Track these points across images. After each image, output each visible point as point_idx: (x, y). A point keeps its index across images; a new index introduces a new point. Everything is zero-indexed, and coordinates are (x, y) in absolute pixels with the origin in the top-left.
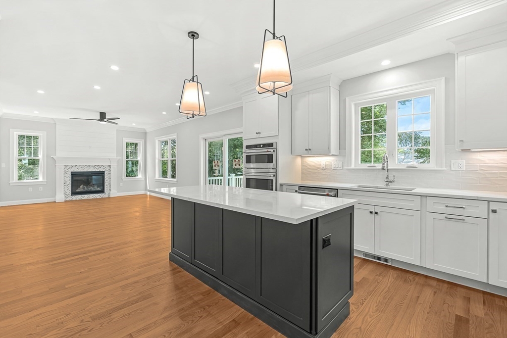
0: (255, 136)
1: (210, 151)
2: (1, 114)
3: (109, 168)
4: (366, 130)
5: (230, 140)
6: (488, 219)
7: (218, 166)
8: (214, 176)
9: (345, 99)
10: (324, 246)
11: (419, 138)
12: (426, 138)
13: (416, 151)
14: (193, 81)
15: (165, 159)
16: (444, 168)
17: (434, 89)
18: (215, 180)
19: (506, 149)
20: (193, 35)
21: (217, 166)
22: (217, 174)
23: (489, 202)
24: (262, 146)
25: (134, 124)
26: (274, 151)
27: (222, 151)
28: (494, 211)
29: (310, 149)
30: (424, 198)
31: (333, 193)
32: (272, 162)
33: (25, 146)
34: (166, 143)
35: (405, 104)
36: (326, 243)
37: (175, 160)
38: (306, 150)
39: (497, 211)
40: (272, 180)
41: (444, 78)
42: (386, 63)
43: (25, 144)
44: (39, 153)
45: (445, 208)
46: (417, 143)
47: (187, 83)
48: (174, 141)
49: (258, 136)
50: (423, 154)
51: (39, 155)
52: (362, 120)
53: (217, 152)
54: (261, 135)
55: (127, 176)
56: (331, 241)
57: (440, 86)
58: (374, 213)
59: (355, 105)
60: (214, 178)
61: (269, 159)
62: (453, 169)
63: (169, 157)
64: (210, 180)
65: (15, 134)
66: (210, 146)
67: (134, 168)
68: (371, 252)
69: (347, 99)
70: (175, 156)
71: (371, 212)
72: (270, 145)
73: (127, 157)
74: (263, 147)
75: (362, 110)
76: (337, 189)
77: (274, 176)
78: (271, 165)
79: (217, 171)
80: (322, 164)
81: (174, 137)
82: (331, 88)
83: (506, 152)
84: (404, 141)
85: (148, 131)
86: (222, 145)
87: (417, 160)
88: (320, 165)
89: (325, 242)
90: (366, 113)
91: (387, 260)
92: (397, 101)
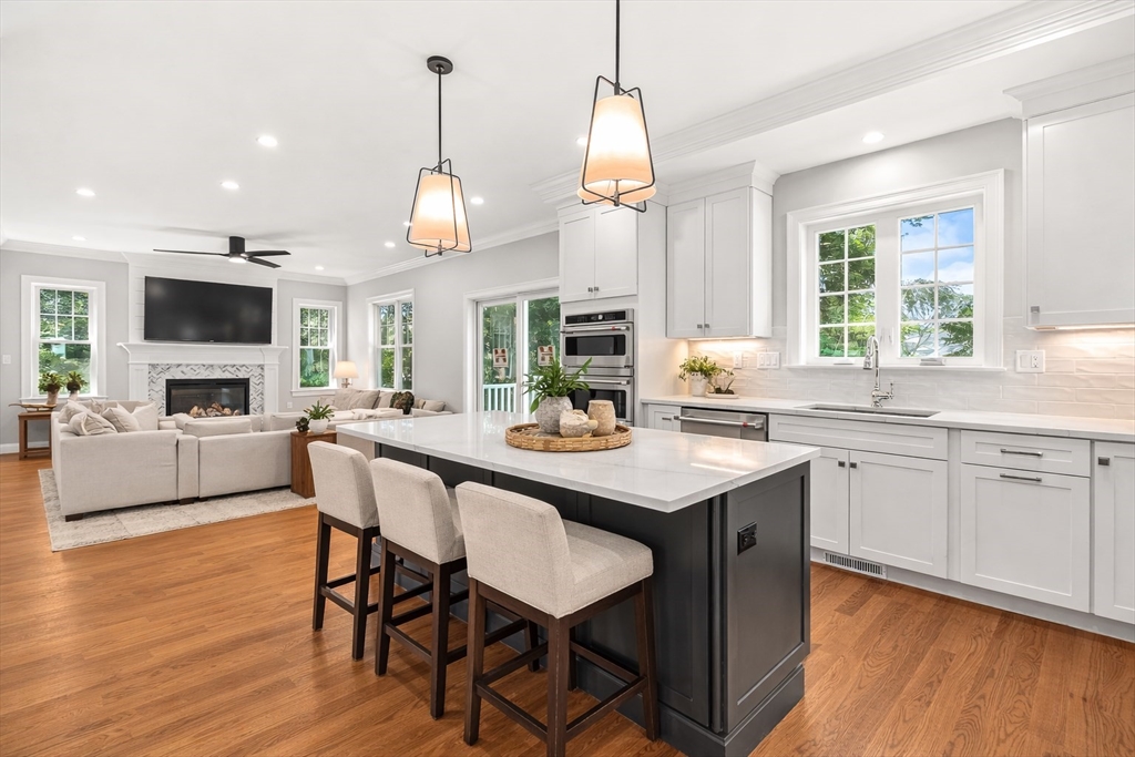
0: (588, 295)
1: (487, 326)
2: (2, 242)
3: (259, 370)
4: (832, 282)
5: (530, 303)
6: (1091, 478)
7: (505, 360)
8: (498, 382)
9: (785, 216)
10: (742, 547)
11: (951, 297)
12: (967, 298)
13: (946, 327)
14: (440, 171)
15: (389, 346)
16: (1002, 367)
17: (982, 195)
18: (499, 390)
19: (1133, 326)
20: (440, 65)
21: (501, 359)
22: (501, 377)
23: (1092, 441)
24: (600, 317)
25: (319, 268)
26: (628, 328)
27: (513, 327)
28: (1104, 462)
29: (707, 326)
30: (955, 434)
31: (757, 422)
32: (624, 354)
33: (56, 315)
34: (391, 310)
35: (920, 225)
36: (747, 540)
37: (411, 349)
38: (700, 326)
39: (1111, 461)
40: (624, 393)
41: (1002, 170)
42: (873, 139)
43: (56, 310)
44: (89, 331)
45: (1000, 454)
46: (947, 309)
47: (426, 175)
48: (407, 307)
49: (592, 296)
50: (961, 334)
51: (90, 336)
52: (823, 259)
53: (502, 329)
54: (599, 295)
55: (302, 385)
56: (756, 536)
57: (993, 187)
58: (847, 464)
59: (808, 227)
60: (496, 386)
61: (618, 345)
62: (1019, 369)
63: (397, 342)
64: (486, 391)
65: (33, 287)
66: (487, 315)
67: (320, 365)
68: (843, 550)
69: (789, 215)
70: (411, 339)
71: (842, 464)
72: (620, 315)
73: (304, 341)
74: (603, 319)
75: (824, 238)
76: (767, 414)
77: (628, 383)
78: (622, 360)
79: (503, 371)
80: (735, 359)
81: (407, 296)
82: (755, 192)
83: (1133, 332)
84: (918, 305)
85: (350, 282)
86: (513, 312)
87: (947, 348)
88: (731, 359)
89: (744, 540)
90: (830, 245)
91: (876, 568)
92: (899, 220)
